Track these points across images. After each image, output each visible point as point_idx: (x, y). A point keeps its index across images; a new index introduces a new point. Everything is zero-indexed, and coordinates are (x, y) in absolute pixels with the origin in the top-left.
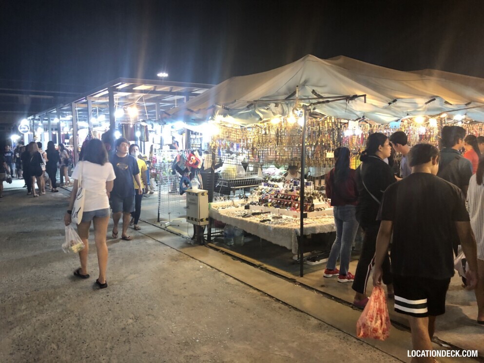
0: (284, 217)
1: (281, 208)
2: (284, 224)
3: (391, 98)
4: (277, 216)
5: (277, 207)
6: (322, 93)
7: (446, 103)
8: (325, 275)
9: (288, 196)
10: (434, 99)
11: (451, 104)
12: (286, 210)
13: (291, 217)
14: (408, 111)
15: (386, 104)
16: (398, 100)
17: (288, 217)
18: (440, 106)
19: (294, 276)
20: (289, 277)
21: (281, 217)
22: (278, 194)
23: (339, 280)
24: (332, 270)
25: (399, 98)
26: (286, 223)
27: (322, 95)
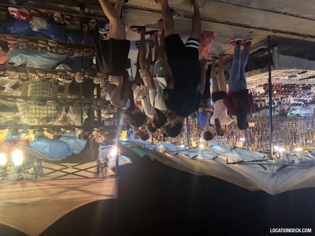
0: (287, 78)
1: (290, 84)
2: (285, 72)
3: (216, 160)
4: (293, 78)
5: (293, 84)
6: (260, 167)
7: (187, 155)
8: (251, 41)
9: (285, 94)
10: (193, 158)
11: (185, 154)
12: (285, 83)
13: (280, 78)
14: (206, 152)
15: (219, 156)
16: (212, 159)
17: (283, 78)
18: (190, 153)
19: (275, 35)
20: (278, 33)
21: (288, 77)
22: (294, 94)
23: (241, 39)
24: (246, 45)
25: (211, 160)
26: (284, 73)
27: (259, 166)
